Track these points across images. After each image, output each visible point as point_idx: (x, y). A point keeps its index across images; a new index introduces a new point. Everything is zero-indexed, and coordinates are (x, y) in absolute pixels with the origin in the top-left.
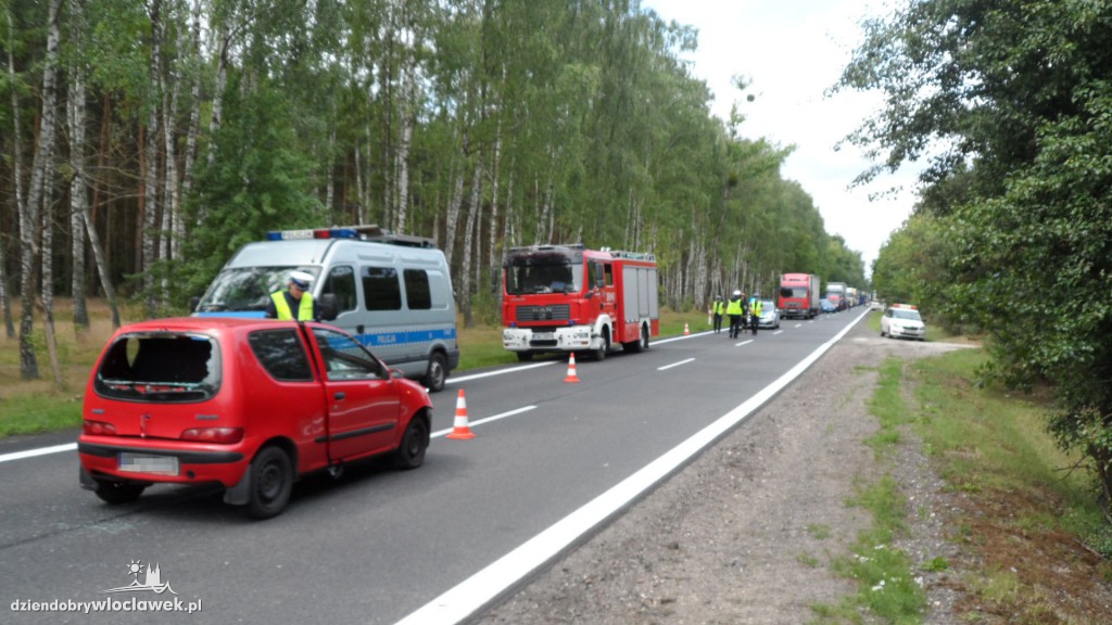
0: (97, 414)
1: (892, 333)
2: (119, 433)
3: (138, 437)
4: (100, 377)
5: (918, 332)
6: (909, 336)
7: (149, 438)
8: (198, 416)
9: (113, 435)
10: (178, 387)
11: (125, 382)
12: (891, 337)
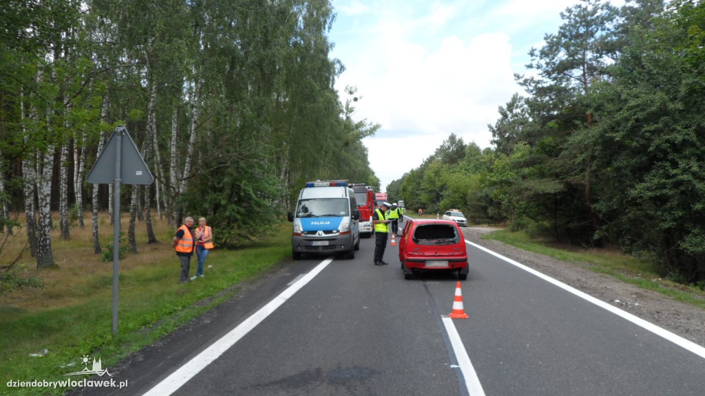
5: (464, 223)
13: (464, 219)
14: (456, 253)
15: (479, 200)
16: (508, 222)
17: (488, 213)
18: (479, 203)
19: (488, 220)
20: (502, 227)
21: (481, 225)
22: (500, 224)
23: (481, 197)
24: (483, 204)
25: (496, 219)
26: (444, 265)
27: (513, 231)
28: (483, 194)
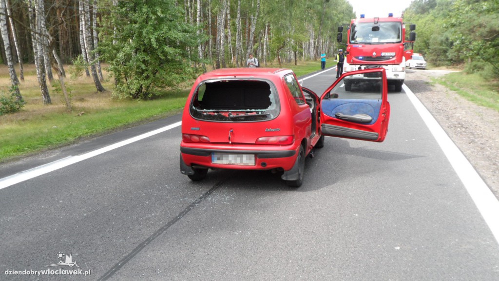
0: (194, 130)
1: (411, 67)
2: (211, 141)
3: (227, 144)
4: (194, 108)
5: (423, 66)
6: (419, 68)
7: (233, 144)
8: (267, 130)
9: (208, 143)
10: (252, 112)
11: (211, 110)
12: (410, 68)
13: (424, 62)
14: (273, 139)
15: (441, 43)
16: (466, 65)
17: (447, 57)
18: (441, 47)
19: (447, 62)
20: (460, 69)
21: (441, 67)
22: (458, 66)
23: (442, 41)
24: (444, 48)
25: (455, 61)
26: (248, 162)
27: (468, 73)
28: (443, 38)
